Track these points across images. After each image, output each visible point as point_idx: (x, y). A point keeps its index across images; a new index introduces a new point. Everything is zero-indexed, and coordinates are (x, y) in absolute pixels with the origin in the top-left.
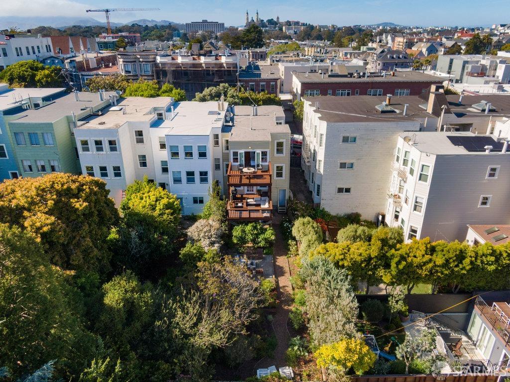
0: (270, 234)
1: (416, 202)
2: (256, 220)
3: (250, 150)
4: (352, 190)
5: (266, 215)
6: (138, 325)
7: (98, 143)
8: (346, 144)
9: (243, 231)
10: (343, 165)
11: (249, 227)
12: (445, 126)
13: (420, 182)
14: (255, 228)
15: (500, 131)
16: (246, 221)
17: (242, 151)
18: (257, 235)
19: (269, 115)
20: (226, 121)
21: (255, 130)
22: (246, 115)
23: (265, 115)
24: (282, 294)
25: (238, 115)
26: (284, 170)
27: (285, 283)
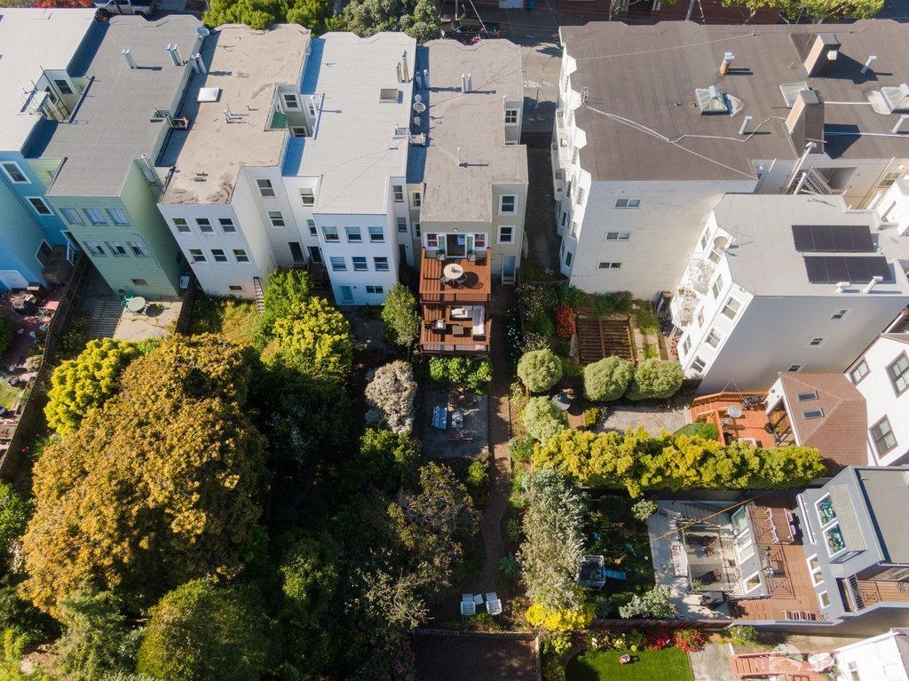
0: (483, 372)
1: (712, 334)
2: (463, 355)
3: (455, 232)
4: (622, 267)
5: (479, 347)
6: (324, 606)
7: (203, 222)
8: (621, 210)
9: (446, 369)
10: (612, 236)
11: (454, 364)
12: (804, 174)
13: (723, 315)
14: (462, 365)
15: (894, 203)
16: (448, 356)
17: (442, 235)
18: (466, 375)
19: (494, 92)
20: (414, 129)
21: (465, 165)
22: (450, 89)
23: (488, 93)
24: (498, 473)
25: (436, 90)
26: (513, 231)
27: (503, 451)
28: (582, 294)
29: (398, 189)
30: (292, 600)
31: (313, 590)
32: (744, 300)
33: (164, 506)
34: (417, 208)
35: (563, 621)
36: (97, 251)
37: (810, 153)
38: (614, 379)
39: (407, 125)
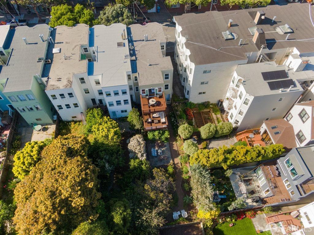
0: (167, 134)
1: (240, 111)
2: (159, 129)
3: (152, 88)
4: (206, 93)
5: (164, 126)
6: (128, 224)
7: (62, 95)
8: (205, 74)
9: (154, 135)
10: (202, 83)
11: (156, 133)
12: (261, 56)
13: (244, 104)
14: (159, 133)
15: (291, 62)
16: (154, 130)
17: (147, 89)
18: (161, 136)
19: (155, 40)
20: (131, 55)
21: (151, 65)
22: (140, 40)
23: (153, 40)
24: (177, 168)
25: (136, 41)
26: (169, 86)
27: (177, 160)
28: (193, 104)
29: (129, 76)
30: (118, 224)
31: (124, 219)
32: (251, 99)
33: (68, 198)
34: (136, 81)
35: (211, 215)
36: (22, 110)
37: (263, 49)
38: (211, 131)
39: (129, 54)
